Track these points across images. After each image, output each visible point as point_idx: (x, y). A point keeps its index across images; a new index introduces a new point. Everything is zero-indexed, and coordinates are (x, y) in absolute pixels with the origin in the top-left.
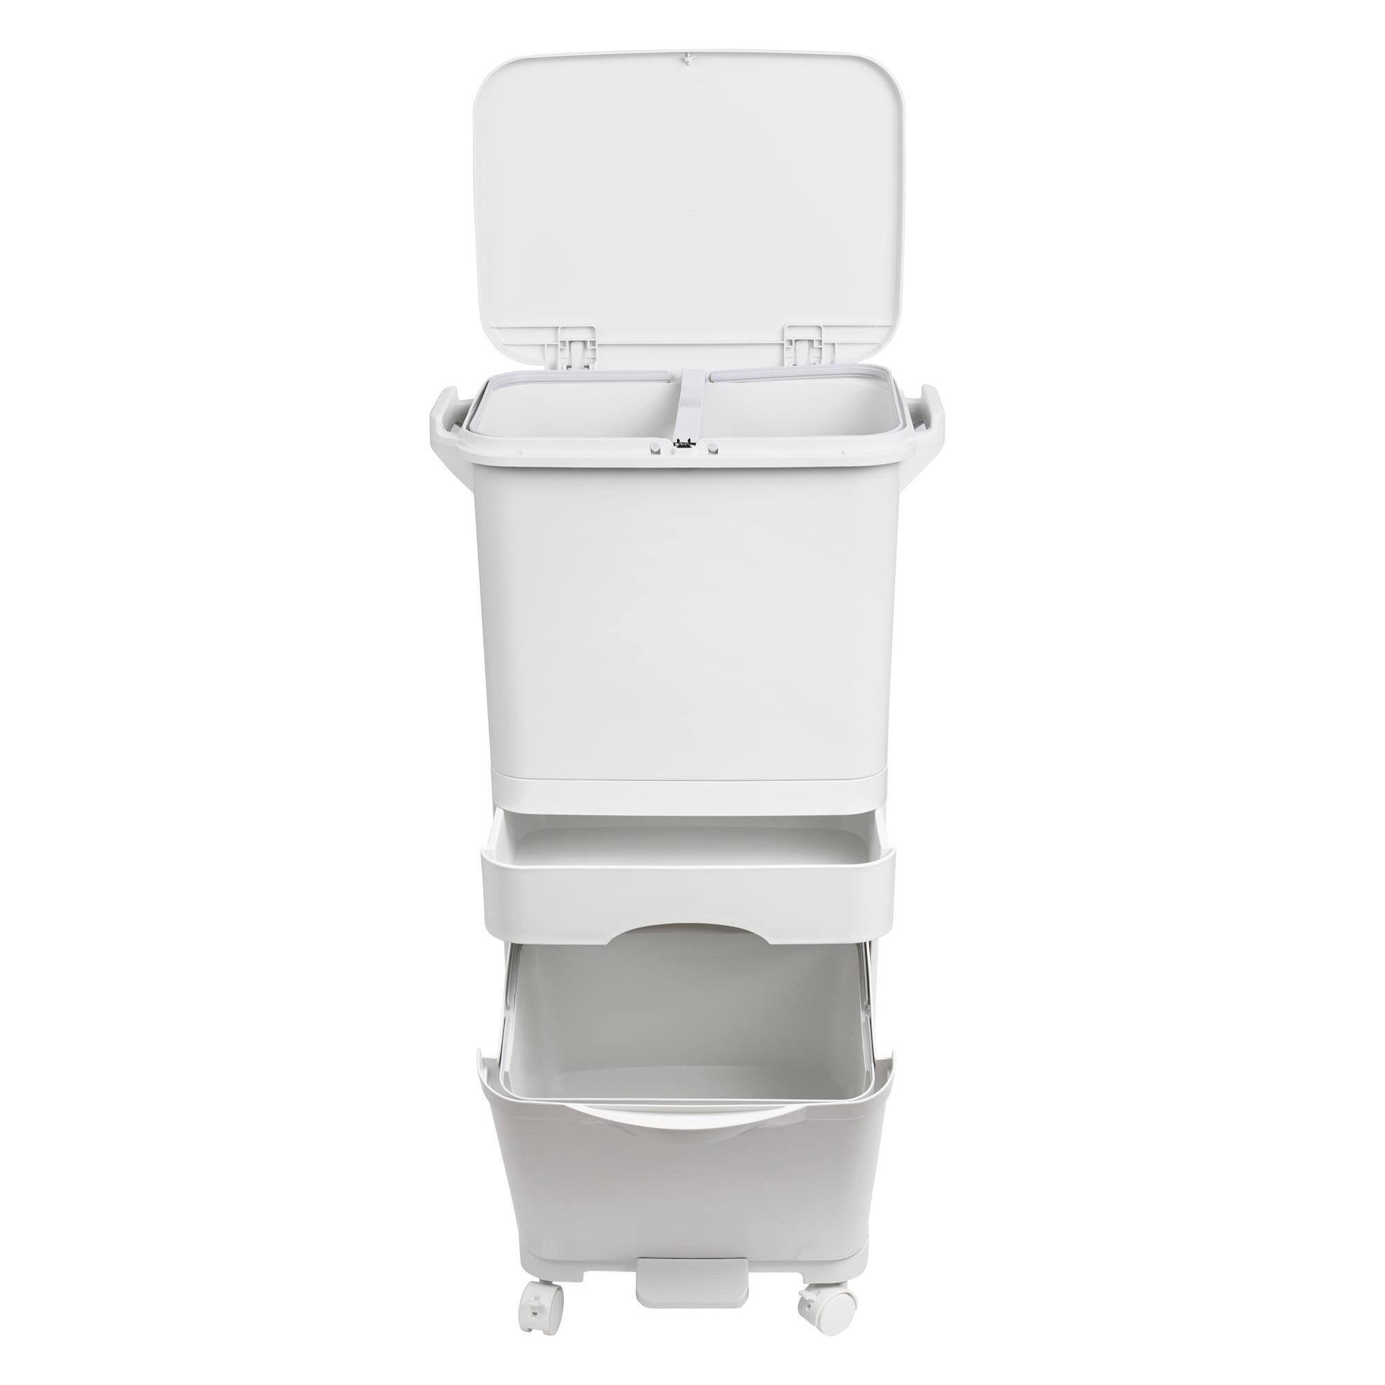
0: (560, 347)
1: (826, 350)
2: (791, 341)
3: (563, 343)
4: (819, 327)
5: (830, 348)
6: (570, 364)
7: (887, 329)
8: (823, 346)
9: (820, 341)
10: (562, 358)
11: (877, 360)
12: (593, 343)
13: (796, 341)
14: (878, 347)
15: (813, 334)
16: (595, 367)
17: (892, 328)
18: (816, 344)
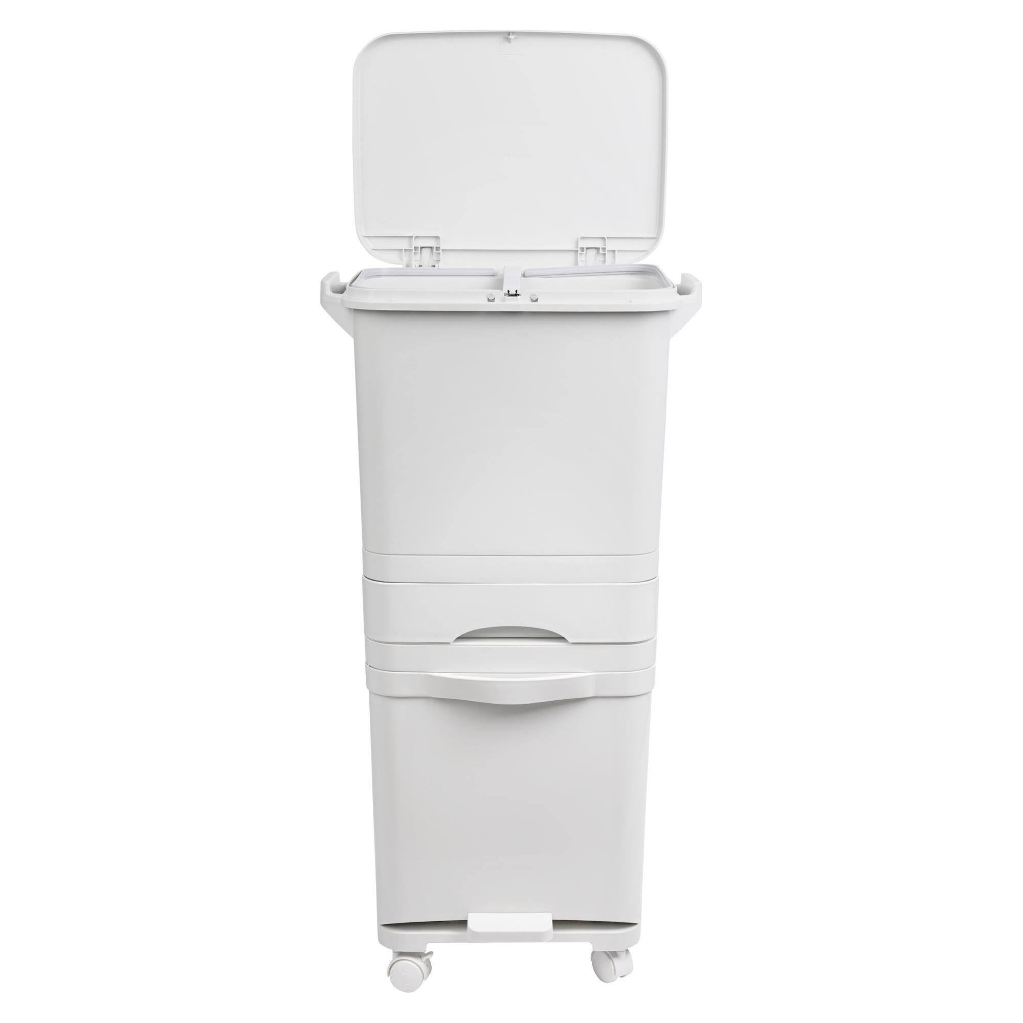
0: (414, 251)
1: (608, 255)
2: (584, 248)
3: (416, 248)
4: (604, 238)
5: (612, 253)
6: (421, 265)
7: (653, 240)
8: (606, 252)
9: (604, 249)
10: (415, 260)
11: (648, 261)
12: (438, 248)
13: (587, 248)
14: (646, 252)
15: (599, 244)
16: (441, 265)
17: (656, 239)
18: (601, 251)
